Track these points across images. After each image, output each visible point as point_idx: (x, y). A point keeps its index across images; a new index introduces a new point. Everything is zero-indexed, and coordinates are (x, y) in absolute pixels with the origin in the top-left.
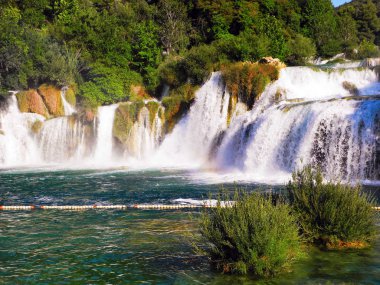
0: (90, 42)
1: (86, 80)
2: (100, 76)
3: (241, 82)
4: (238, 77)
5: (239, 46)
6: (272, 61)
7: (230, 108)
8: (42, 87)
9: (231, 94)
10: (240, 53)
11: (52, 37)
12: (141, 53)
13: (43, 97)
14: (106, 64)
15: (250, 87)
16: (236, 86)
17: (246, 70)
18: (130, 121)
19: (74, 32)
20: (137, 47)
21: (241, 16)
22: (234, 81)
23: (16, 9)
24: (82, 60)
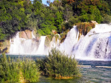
0: (42, 17)
1: (39, 28)
2: (43, 27)
3: (83, 28)
4: (82, 27)
5: (84, 18)
6: (93, 22)
7: (79, 37)
8: (26, 31)
9: (79, 32)
10: (84, 20)
11: (31, 16)
12: (57, 21)
13: (26, 33)
14: (46, 24)
15: (85, 30)
16: (81, 30)
17: (84, 25)
18: (50, 41)
19: (37, 14)
20: (56, 19)
21: (90, 10)
22: (80, 28)
23: (24, 9)
24: (39, 23)
